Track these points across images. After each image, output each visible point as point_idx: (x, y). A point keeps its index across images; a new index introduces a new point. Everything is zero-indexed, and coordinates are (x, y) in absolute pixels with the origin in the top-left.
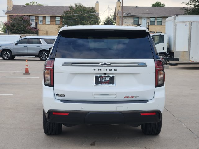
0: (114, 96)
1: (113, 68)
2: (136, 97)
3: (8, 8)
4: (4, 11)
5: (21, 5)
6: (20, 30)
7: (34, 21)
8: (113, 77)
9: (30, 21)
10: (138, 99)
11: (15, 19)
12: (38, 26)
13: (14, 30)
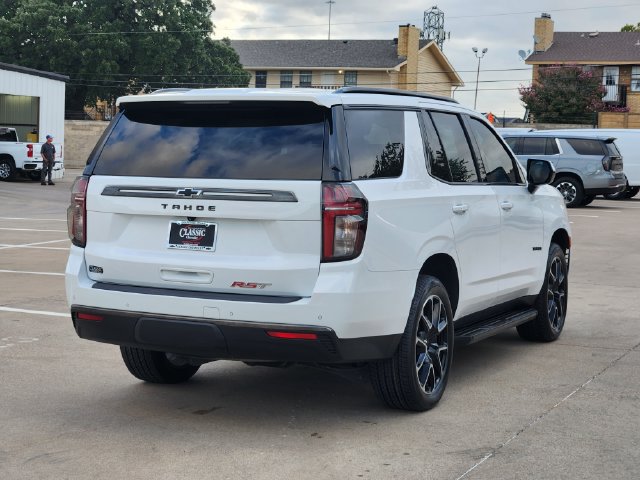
0: (206, 279)
1: (207, 203)
2: (264, 286)
3: (536, 43)
4: (522, 53)
5: (581, 33)
6: (565, 111)
7: (617, 83)
8: (212, 228)
9: (604, 83)
10: (267, 291)
11: (554, 79)
12: (629, 97)
13: (546, 111)
